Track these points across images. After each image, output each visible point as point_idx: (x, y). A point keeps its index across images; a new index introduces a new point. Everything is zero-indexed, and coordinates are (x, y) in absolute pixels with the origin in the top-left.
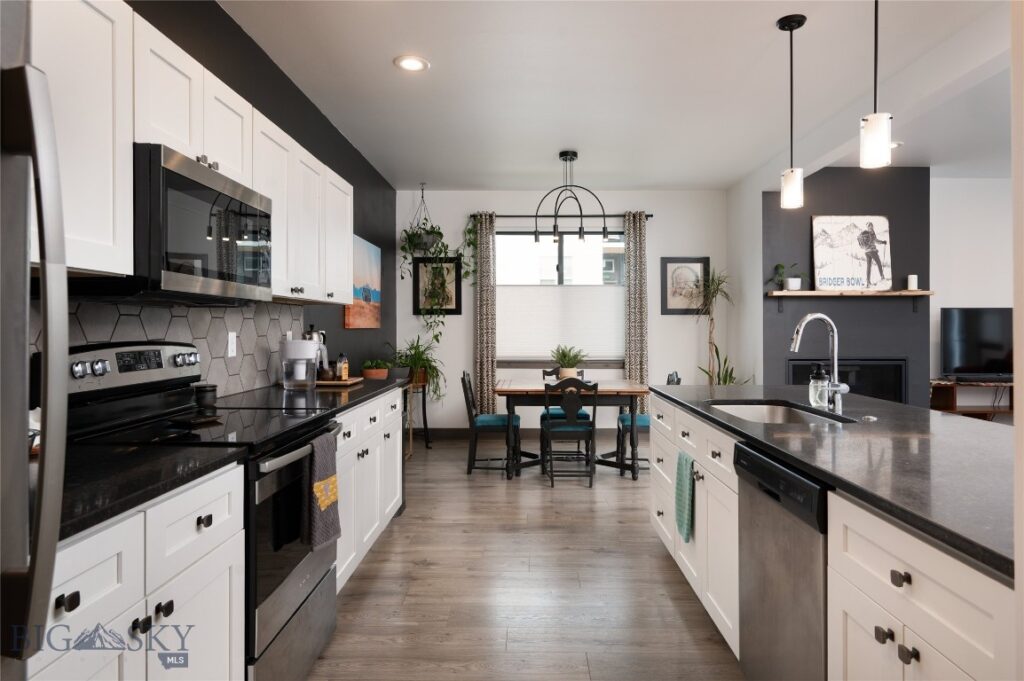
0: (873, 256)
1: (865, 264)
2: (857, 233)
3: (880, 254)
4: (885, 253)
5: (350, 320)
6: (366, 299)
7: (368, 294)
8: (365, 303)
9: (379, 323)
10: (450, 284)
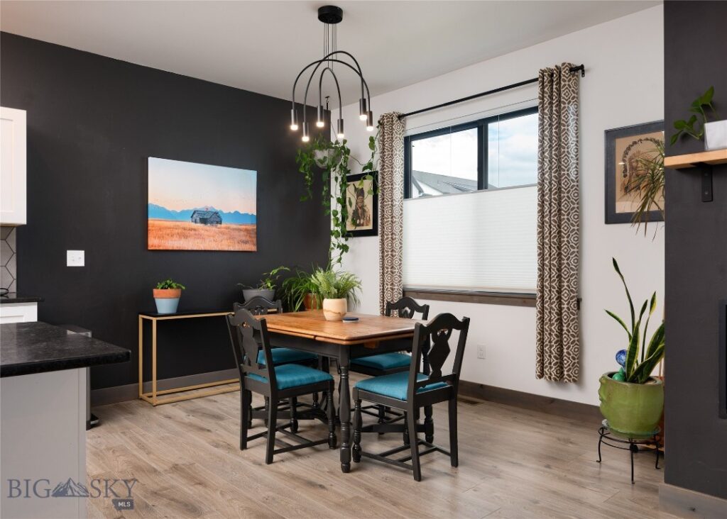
5: (154, 242)
6: (204, 221)
7: (208, 218)
8: (200, 225)
9: (251, 247)
10: (368, 201)
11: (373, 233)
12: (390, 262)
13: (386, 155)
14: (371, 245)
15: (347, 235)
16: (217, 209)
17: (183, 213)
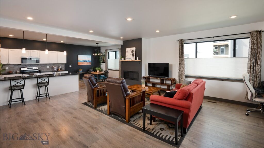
0: (133, 54)
1: (132, 56)
2: (131, 50)
3: (134, 54)
4: (134, 53)
5: (79, 64)
6: (85, 62)
7: (85, 61)
8: (84, 62)
9: (90, 64)
10: (105, 59)
11: (105, 63)
12: (107, 66)
13: (106, 54)
14: (104, 64)
15: (102, 63)
16: (86, 60)
17: (82, 61)
